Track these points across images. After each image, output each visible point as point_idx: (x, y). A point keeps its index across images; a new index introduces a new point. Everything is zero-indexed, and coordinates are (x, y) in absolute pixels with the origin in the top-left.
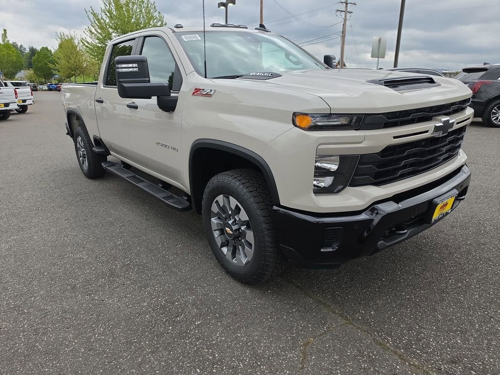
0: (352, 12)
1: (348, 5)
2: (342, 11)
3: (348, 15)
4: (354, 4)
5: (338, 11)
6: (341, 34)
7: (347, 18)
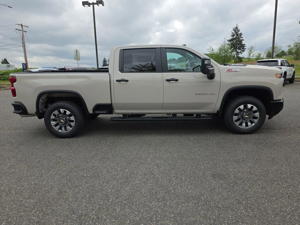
0: (26, 32)
1: (23, 27)
2: (20, 30)
3: (24, 33)
4: (27, 27)
5: (17, 29)
6: (22, 44)
7: (24, 35)
